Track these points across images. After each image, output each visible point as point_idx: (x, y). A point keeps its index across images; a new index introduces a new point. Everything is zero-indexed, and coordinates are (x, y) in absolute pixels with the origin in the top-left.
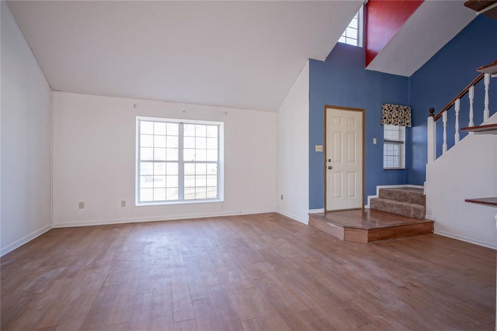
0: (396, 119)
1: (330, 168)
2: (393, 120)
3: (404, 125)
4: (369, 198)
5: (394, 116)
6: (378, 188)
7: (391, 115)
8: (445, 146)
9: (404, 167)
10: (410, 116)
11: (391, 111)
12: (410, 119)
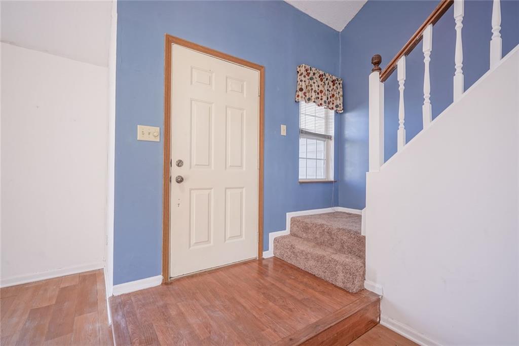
0: (320, 96)
1: (180, 180)
2: (314, 95)
3: (333, 108)
4: (272, 236)
5: (315, 87)
6: (289, 216)
7: (311, 86)
8: (401, 133)
9: (332, 178)
10: (341, 93)
11: (311, 79)
12: (341, 98)
